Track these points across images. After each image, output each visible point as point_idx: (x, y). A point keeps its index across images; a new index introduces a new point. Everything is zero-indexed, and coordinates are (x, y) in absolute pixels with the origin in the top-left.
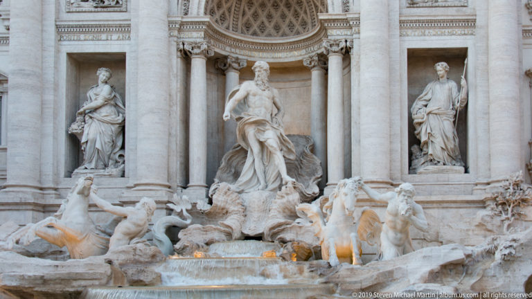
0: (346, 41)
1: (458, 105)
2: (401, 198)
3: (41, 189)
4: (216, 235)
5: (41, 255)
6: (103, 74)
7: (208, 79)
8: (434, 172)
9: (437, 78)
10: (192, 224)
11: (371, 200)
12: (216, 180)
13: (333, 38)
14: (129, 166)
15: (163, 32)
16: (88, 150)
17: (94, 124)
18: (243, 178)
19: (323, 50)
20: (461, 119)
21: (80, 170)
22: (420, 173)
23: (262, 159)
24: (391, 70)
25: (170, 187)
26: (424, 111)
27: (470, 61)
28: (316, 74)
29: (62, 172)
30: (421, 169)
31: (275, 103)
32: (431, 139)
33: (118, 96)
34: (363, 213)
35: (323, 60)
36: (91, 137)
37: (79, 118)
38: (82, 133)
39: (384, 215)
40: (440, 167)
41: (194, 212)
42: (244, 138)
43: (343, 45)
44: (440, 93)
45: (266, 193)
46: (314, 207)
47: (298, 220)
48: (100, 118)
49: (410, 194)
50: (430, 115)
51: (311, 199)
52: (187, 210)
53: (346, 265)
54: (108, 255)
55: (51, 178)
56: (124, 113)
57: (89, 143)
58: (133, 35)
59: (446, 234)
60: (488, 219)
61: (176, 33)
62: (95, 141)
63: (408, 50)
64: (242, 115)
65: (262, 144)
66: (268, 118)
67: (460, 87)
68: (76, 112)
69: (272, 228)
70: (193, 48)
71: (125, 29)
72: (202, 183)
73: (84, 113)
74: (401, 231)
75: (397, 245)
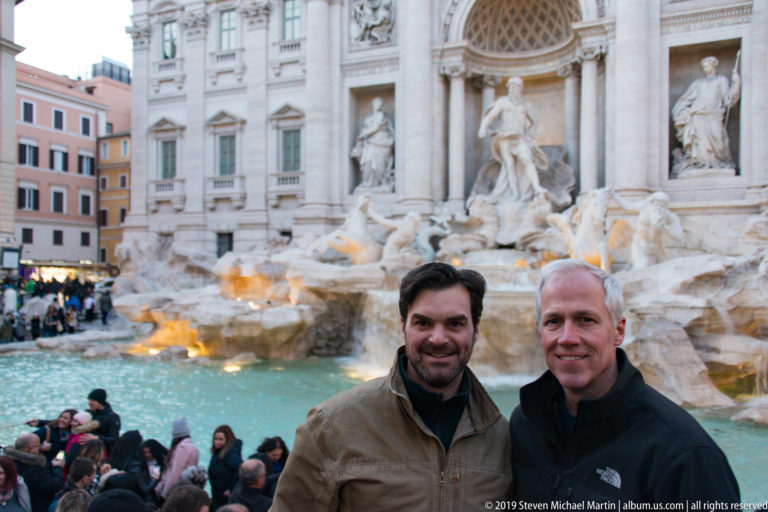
0: (601, 47)
1: (728, 102)
3: (331, 205)
4: (472, 244)
5: (332, 261)
6: (377, 103)
7: (466, 98)
8: (698, 176)
9: (704, 75)
10: (452, 233)
12: (473, 193)
13: (588, 46)
14: (398, 183)
15: (425, 61)
17: (370, 148)
18: (498, 190)
19: (576, 59)
20: (732, 117)
21: (359, 188)
22: (683, 178)
23: (515, 171)
24: (649, 72)
25: (432, 201)
26: (686, 113)
28: (570, 83)
29: (346, 187)
30: (683, 174)
31: (528, 117)
32: (695, 141)
33: (389, 121)
34: (615, 222)
35: (577, 69)
36: (368, 159)
37: (359, 144)
38: (360, 157)
39: (636, 223)
40: (706, 170)
41: (453, 223)
42: (498, 152)
43: (598, 51)
44: (708, 90)
45: (519, 204)
46: (564, 217)
47: (549, 230)
48: (376, 142)
50: (695, 117)
51: (560, 209)
52: (447, 222)
54: (383, 262)
55: (337, 195)
56: (394, 136)
57: (366, 166)
58: (401, 66)
59: (710, 242)
61: (437, 60)
62: (370, 163)
63: (671, 48)
64: (497, 131)
65: (515, 158)
66: (521, 131)
67: (730, 83)
68: (356, 139)
69: (525, 237)
70: (453, 72)
71: (394, 61)
72: (461, 196)
73: (362, 139)
74: (653, 241)
75: (649, 255)
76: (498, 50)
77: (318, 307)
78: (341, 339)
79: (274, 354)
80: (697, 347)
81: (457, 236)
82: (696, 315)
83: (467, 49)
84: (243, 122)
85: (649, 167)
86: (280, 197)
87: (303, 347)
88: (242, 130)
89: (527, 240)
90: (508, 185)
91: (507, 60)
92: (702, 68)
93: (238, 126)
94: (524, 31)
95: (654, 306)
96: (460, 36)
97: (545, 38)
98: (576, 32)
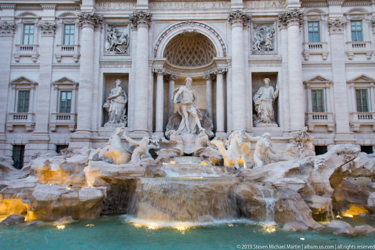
1: (274, 97)
3: (92, 132)
4: (173, 154)
6: (118, 82)
8: (264, 126)
9: (265, 85)
12: (167, 129)
13: (219, 68)
15: (146, 65)
16: (111, 115)
17: (114, 104)
18: (181, 128)
19: (212, 72)
21: (107, 124)
22: (258, 127)
23: (189, 120)
24: (245, 81)
25: (148, 132)
26: (259, 99)
29: (100, 124)
32: (262, 112)
33: (124, 92)
36: (113, 109)
37: (108, 101)
38: (109, 108)
41: (160, 143)
42: (181, 110)
43: (224, 70)
44: (266, 91)
47: (208, 147)
48: (118, 101)
50: (262, 101)
51: (211, 138)
52: (158, 142)
53: (243, 169)
55: (95, 127)
57: (112, 112)
60: (293, 148)
61: (151, 65)
62: (115, 111)
63: (252, 73)
64: (181, 101)
65: (188, 113)
67: (275, 89)
68: (107, 98)
69: (198, 151)
70: (158, 71)
71: (129, 63)
72: (162, 130)
73: (110, 99)
74: (263, 154)
75: (262, 160)
76: (176, 64)
78: (116, 205)
80: (306, 202)
81: (165, 149)
82: (301, 187)
83: (165, 62)
84: (36, 84)
85: (246, 121)
86: (57, 126)
88: (34, 88)
89: (199, 152)
90: (186, 126)
91: (180, 69)
92: (264, 82)
93: (32, 86)
94: (187, 58)
95: (282, 183)
96: (162, 56)
97: (197, 62)
98: (214, 61)
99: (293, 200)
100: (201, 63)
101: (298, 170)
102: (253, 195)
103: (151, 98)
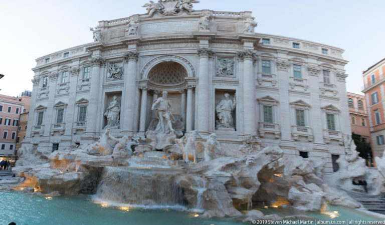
1: (232, 107)
2: (211, 139)
3: (95, 133)
4: (147, 149)
5: (93, 154)
6: (115, 97)
7: (147, 97)
8: (224, 130)
9: (225, 98)
10: (140, 144)
11: (201, 139)
12: (148, 130)
13: (189, 84)
14: (121, 125)
16: (109, 120)
17: (111, 113)
18: (157, 129)
19: (186, 88)
20: (234, 112)
21: (106, 127)
23: (164, 123)
24: (209, 95)
25: (133, 132)
26: (220, 109)
27: (237, 94)
28: (183, 95)
30: (219, 129)
31: (169, 104)
32: (223, 118)
33: (119, 104)
34: (198, 143)
35: (186, 91)
36: (110, 116)
37: (107, 111)
38: (107, 116)
39: (206, 144)
40: (226, 128)
41: (140, 140)
42: (158, 115)
43: (193, 86)
44: (226, 103)
45: (165, 134)
46: (181, 140)
47: (175, 145)
48: (113, 110)
49: (215, 137)
50: (223, 111)
51: (179, 137)
52: (138, 140)
53: (191, 163)
54: (113, 155)
55: (98, 129)
56: (120, 109)
58: (124, 86)
60: (244, 148)
61: (138, 84)
62: (111, 118)
63: (215, 89)
64: (158, 108)
65: (164, 118)
66: (166, 109)
67: (233, 102)
68: (107, 109)
69: (166, 147)
70: (143, 88)
71: (122, 84)
72: (144, 130)
73: (109, 109)
74: (211, 151)
75: (210, 156)
76: (159, 83)
77: (86, 173)
79: (66, 192)
80: (229, 192)
81: (142, 145)
82: (228, 179)
83: (148, 81)
84: (67, 105)
85: (209, 125)
86: (77, 130)
87: (77, 189)
88: (66, 107)
90: (161, 128)
91: (162, 86)
92: (225, 96)
94: (168, 78)
95: (213, 175)
96: (146, 77)
97: (175, 81)
98: (186, 80)
99: (216, 190)
100: (178, 82)
101: (234, 165)
102: (189, 185)
103: (137, 107)
